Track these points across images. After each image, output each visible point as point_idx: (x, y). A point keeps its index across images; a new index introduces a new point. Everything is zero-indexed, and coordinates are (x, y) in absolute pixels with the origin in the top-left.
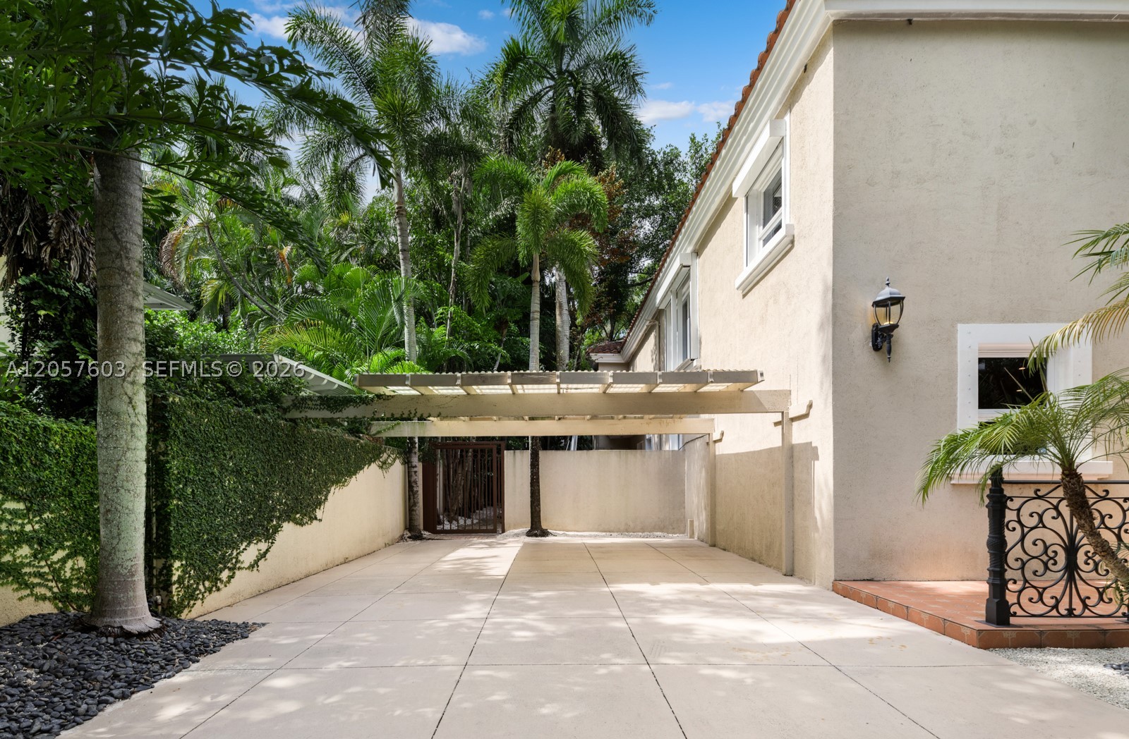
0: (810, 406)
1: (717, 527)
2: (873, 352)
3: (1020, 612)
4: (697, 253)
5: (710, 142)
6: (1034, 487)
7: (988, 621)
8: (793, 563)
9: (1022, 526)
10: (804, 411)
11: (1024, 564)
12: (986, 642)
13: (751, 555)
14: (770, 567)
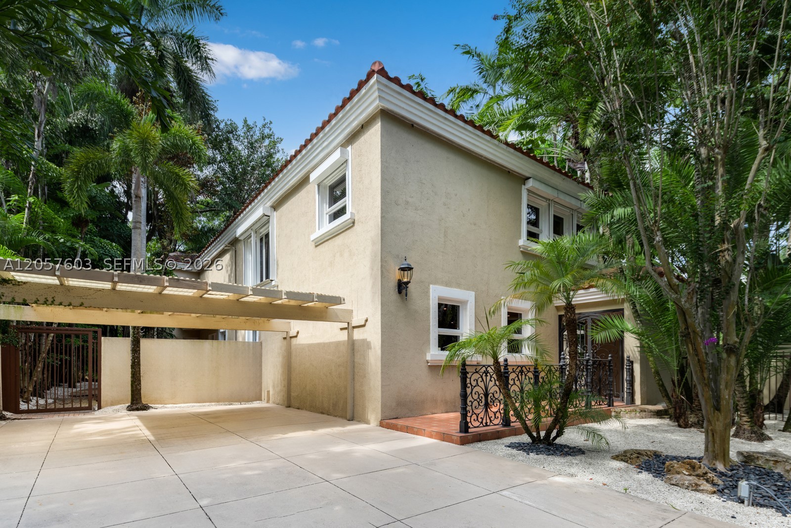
0: (366, 321)
1: (292, 394)
2: (398, 294)
3: (471, 426)
4: (275, 207)
5: (258, 128)
6: (475, 367)
7: (461, 431)
8: (353, 413)
9: (472, 385)
10: (363, 323)
11: (472, 403)
12: (464, 442)
13: (321, 411)
14: (336, 416)
